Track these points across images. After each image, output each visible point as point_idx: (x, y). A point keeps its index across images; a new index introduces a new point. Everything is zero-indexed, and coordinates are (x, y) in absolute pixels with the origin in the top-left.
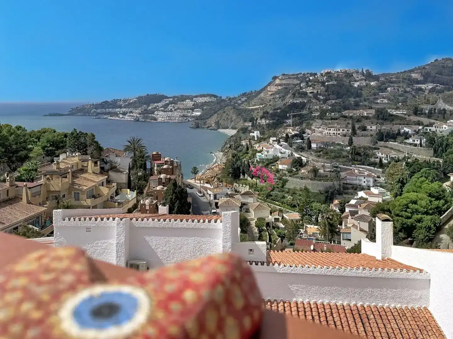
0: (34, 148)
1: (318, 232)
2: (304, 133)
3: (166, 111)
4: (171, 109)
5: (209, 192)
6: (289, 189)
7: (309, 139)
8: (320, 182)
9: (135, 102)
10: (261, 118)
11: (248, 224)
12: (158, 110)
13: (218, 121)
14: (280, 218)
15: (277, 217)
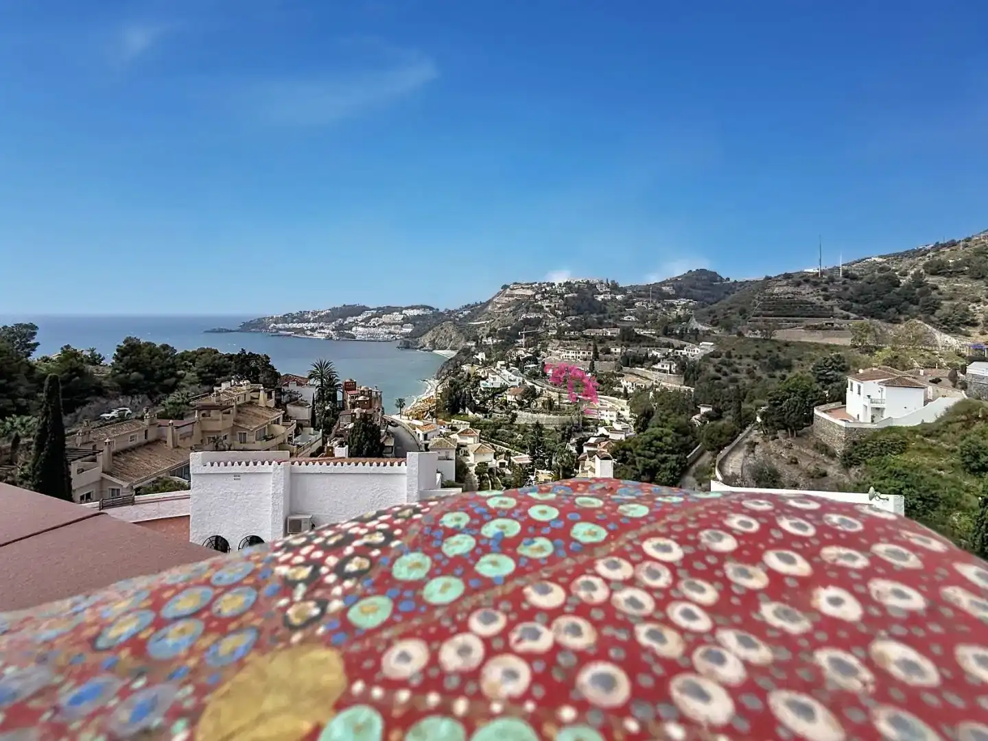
0: (185, 374)
1: (551, 478)
2: (539, 356)
3: (368, 327)
4: (374, 324)
5: (418, 431)
6: (519, 426)
7: (543, 363)
8: (555, 417)
9: (327, 315)
10: (488, 336)
11: (467, 471)
12: (357, 325)
13: (434, 340)
14: (507, 462)
15: (503, 461)
